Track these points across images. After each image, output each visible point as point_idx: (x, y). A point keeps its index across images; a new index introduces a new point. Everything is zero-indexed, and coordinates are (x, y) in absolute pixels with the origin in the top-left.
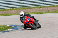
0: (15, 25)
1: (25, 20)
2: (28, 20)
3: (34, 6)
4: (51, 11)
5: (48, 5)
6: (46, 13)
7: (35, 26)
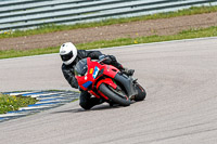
0: (42, 92)
1: (83, 75)
2: (94, 73)
3: (98, 19)
4: (163, 33)
5: (151, 12)
6: (147, 40)
7: (121, 94)
